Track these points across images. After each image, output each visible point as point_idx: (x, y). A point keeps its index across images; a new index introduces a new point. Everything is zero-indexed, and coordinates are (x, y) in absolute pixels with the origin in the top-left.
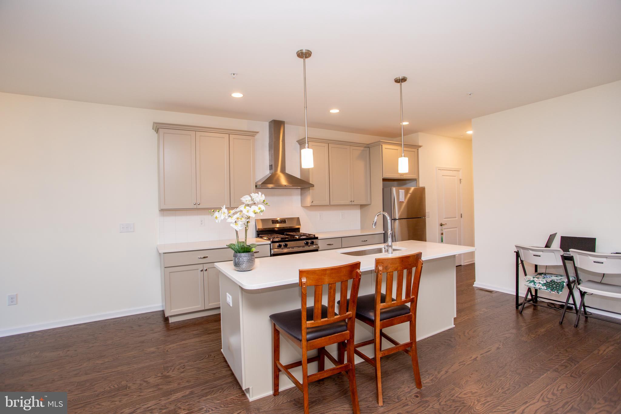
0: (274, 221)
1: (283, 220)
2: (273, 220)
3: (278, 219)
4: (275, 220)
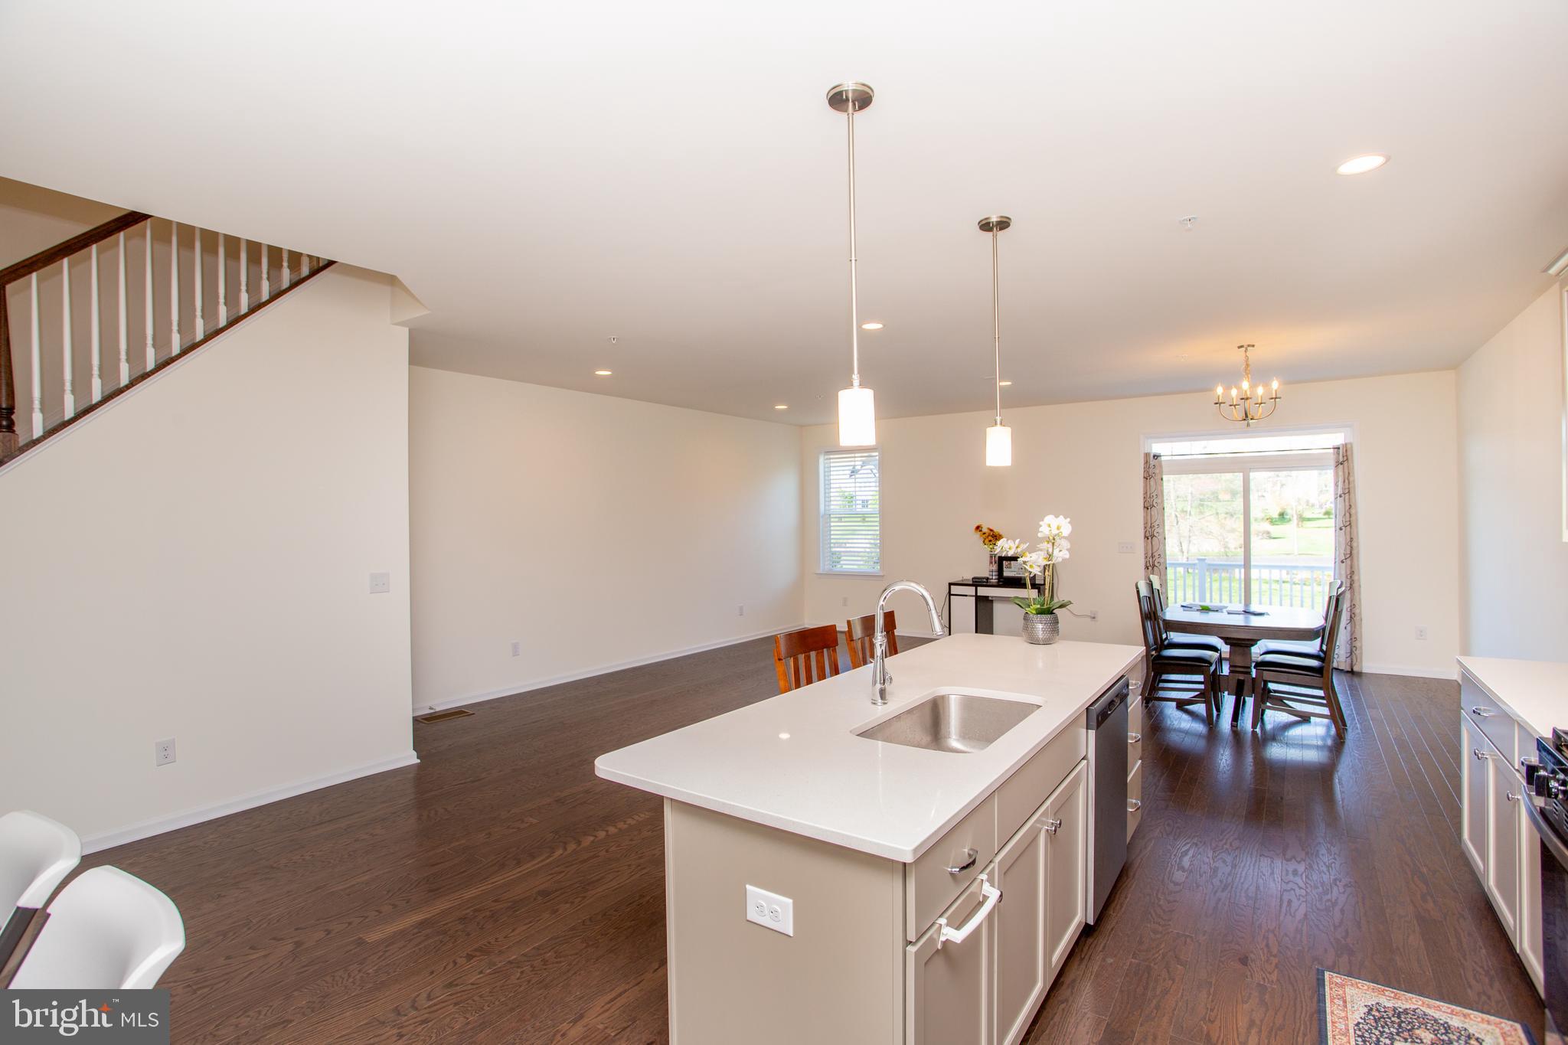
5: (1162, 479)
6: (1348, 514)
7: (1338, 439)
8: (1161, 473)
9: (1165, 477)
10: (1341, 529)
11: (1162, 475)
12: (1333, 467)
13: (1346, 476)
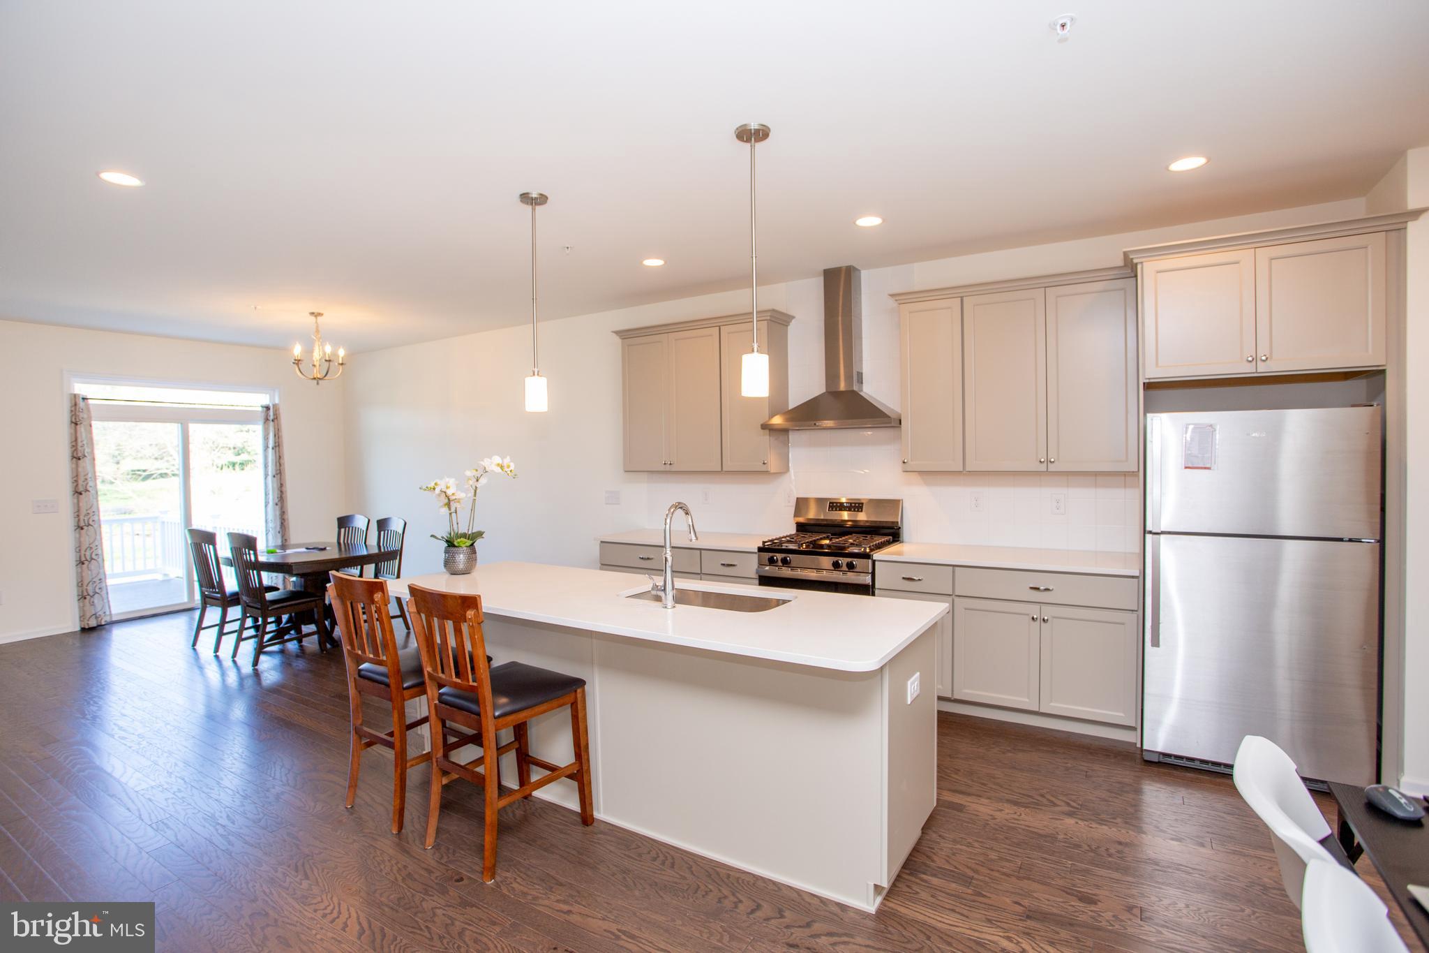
0: (836, 506)
1: (855, 503)
2: (833, 503)
3: (844, 500)
4: (837, 503)
5: (91, 426)
6: (278, 464)
7: (265, 399)
8: (90, 418)
9: (93, 423)
10: (274, 476)
11: (91, 420)
12: (261, 423)
13: (277, 432)
